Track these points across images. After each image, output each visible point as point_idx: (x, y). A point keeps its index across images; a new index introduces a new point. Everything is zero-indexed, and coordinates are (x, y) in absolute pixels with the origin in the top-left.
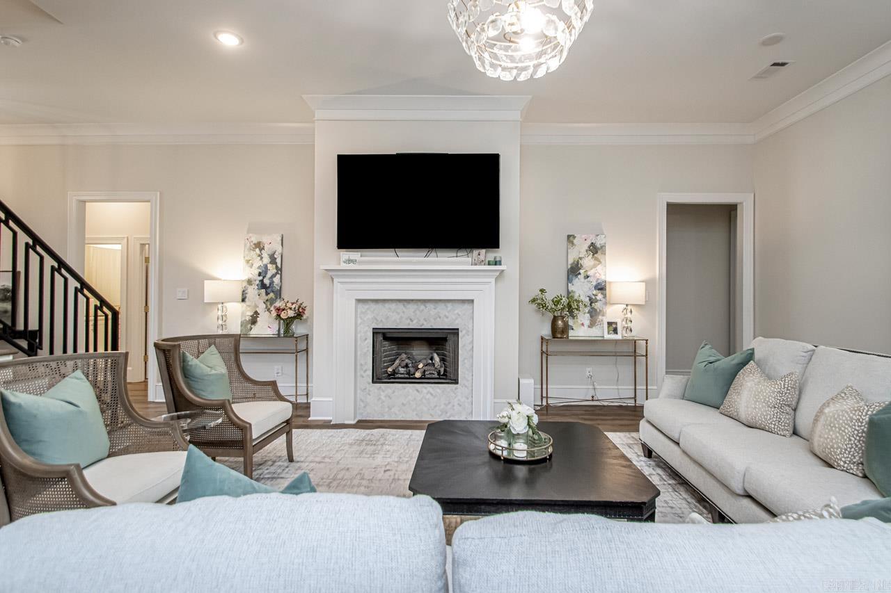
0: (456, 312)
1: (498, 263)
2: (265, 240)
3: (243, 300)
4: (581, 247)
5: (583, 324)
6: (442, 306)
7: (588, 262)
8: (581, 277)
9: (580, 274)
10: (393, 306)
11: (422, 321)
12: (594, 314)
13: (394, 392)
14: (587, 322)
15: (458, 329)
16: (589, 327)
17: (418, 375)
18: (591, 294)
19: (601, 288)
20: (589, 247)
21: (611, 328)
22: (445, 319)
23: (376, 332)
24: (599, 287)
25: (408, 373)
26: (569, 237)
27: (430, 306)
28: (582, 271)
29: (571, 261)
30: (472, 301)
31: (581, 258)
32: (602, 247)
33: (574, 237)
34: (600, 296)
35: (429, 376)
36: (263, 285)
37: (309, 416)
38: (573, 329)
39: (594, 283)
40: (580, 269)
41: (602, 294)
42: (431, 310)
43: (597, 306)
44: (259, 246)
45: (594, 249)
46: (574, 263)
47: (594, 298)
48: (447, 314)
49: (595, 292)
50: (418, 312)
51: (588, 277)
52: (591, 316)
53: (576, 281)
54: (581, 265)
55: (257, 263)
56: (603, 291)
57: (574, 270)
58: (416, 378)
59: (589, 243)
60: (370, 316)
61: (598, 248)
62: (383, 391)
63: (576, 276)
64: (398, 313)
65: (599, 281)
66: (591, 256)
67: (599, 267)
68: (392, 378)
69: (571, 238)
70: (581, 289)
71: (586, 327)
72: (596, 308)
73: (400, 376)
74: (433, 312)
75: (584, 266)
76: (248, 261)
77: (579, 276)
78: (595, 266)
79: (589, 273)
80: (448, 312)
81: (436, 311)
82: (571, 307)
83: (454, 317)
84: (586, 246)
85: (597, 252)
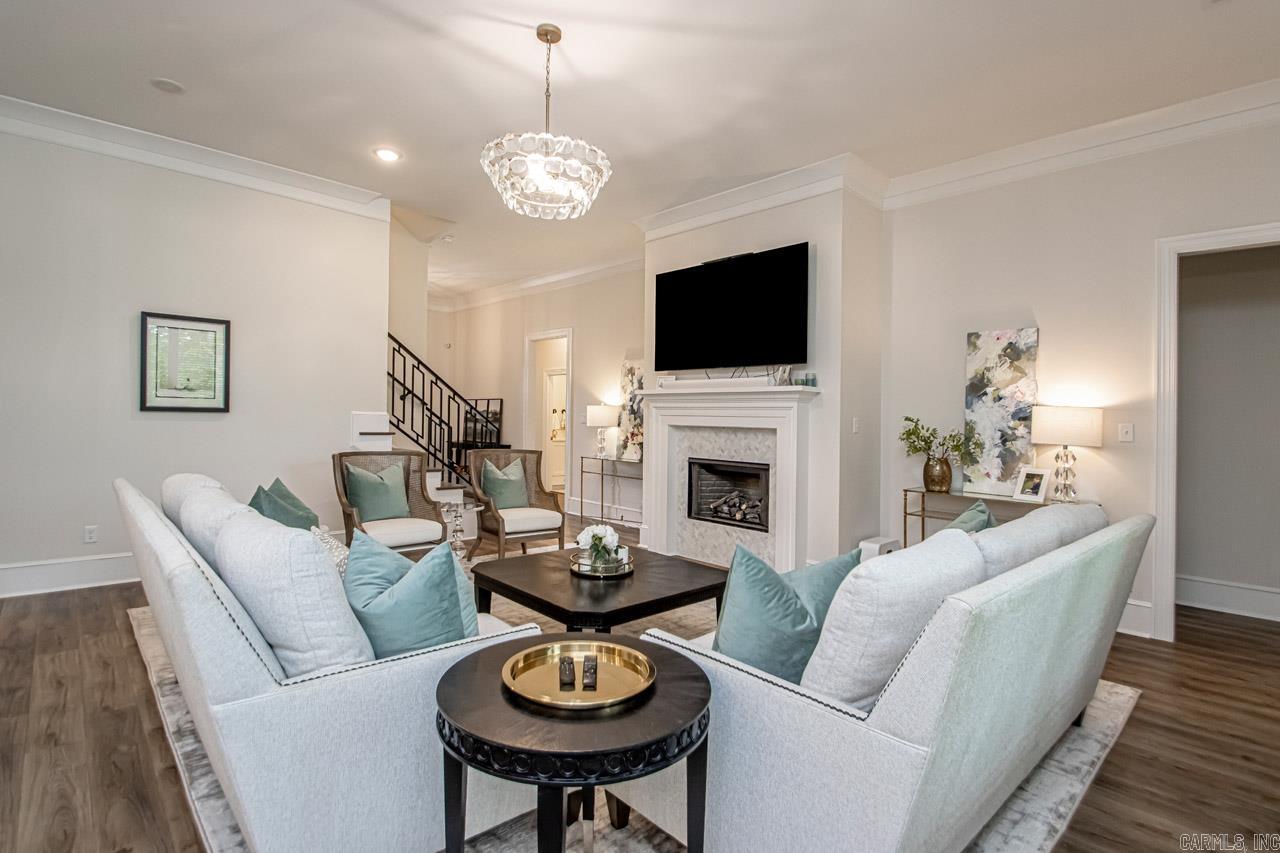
0: (767, 443)
1: (810, 383)
2: (636, 365)
3: (619, 425)
4: (990, 350)
5: (988, 475)
6: (751, 435)
7: (1001, 375)
8: (988, 399)
9: (985, 394)
10: (706, 434)
11: (733, 453)
12: (1009, 461)
13: (706, 531)
14: (996, 472)
15: (768, 465)
16: (999, 479)
17: (738, 516)
18: (1005, 425)
19: (1024, 416)
20: (1005, 350)
21: (1031, 484)
22: (756, 452)
23: (692, 463)
24: (1021, 415)
25: (730, 513)
26: (970, 335)
27: (741, 435)
28: (989, 390)
29: (970, 374)
30: (774, 431)
31: (988, 369)
32: (1028, 349)
33: (978, 336)
34: (1021, 430)
35: (750, 520)
36: (633, 411)
37: (638, 543)
38: (970, 481)
39: (1012, 409)
40: (987, 386)
41: (1025, 426)
42: (742, 441)
43: (1017, 446)
44: (631, 371)
45: (1013, 353)
46: (976, 376)
47: (1010, 432)
48: (758, 446)
49: (1012, 424)
50: (728, 442)
51: (1000, 399)
52: (1004, 463)
53: (978, 405)
54: (989, 380)
55: (630, 389)
56: (1027, 423)
57: (977, 388)
58: (735, 520)
59: (1004, 343)
60: (686, 444)
61: (1022, 351)
62: (697, 528)
63: (980, 397)
64: (711, 442)
65: (1022, 406)
66: (1007, 364)
67: (1022, 384)
68: (716, 516)
69: (973, 338)
70: (988, 419)
71: (993, 480)
72: (1013, 449)
73: (723, 515)
74: (743, 443)
75: (994, 382)
76: (623, 387)
77: (984, 398)
78: (1014, 381)
79: (1002, 393)
80: (760, 443)
81: (746, 441)
82: (967, 447)
83: (765, 450)
84: (998, 349)
85: (1018, 358)
